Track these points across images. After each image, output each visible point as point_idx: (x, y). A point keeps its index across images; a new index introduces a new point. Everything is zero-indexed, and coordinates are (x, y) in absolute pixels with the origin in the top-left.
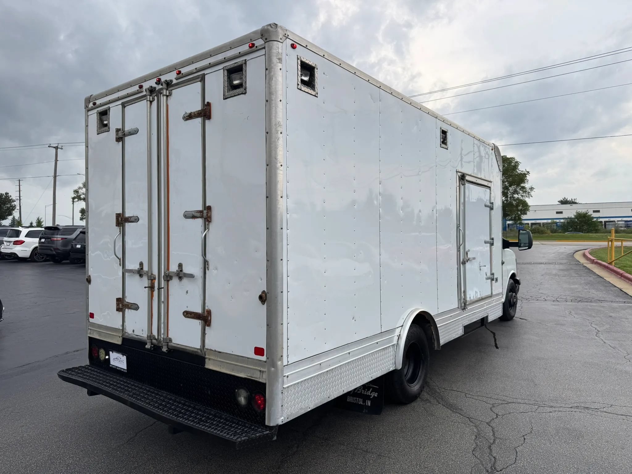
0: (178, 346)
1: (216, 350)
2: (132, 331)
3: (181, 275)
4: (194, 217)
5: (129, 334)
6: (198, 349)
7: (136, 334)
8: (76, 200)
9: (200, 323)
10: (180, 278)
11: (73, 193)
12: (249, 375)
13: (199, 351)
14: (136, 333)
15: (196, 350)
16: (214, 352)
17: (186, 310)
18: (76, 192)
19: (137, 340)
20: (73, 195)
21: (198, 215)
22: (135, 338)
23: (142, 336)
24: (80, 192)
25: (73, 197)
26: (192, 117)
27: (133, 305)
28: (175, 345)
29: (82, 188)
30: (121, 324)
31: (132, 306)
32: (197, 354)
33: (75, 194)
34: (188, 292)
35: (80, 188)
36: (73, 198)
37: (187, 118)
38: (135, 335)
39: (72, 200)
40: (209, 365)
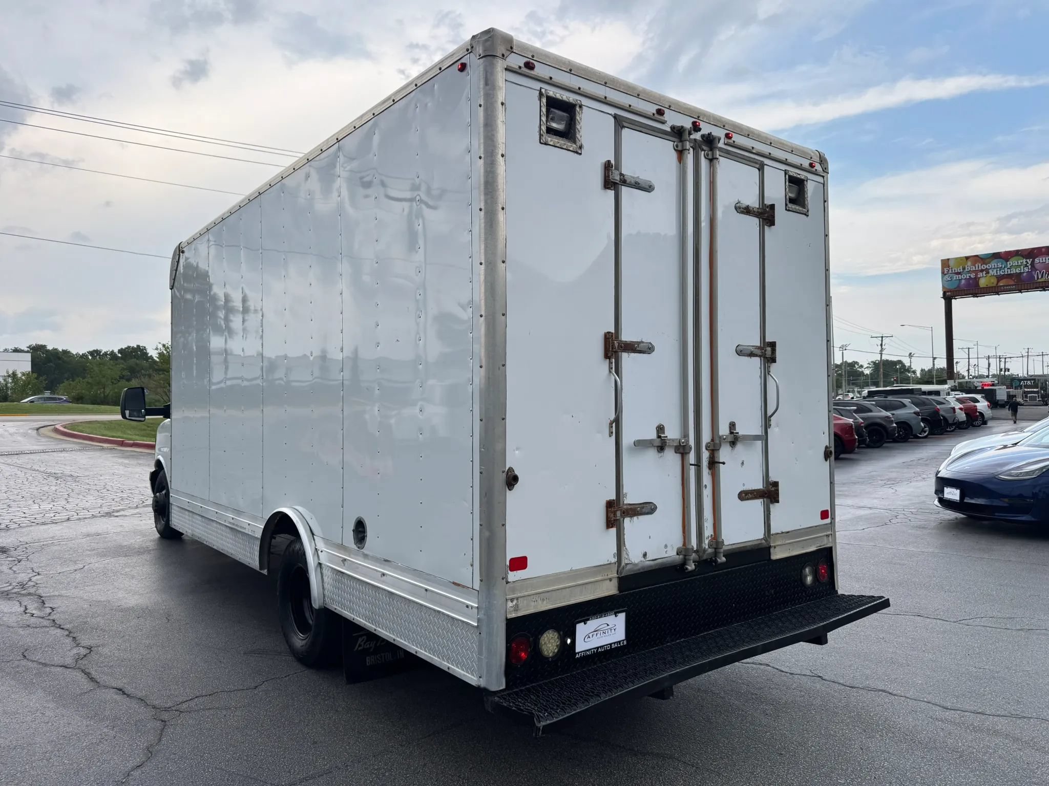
0: (734, 547)
1: (783, 531)
2: (642, 555)
3: (734, 440)
4: (751, 355)
5: (636, 565)
6: (762, 539)
7: (651, 559)
9: (761, 503)
10: (733, 444)
12: (818, 545)
13: (764, 541)
14: (650, 557)
15: (759, 542)
16: (782, 535)
17: (742, 490)
19: (654, 568)
21: (758, 352)
22: (651, 566)
23: (666, 555)
26: (750, 213)
27: (645, 505)
28: (730, 547)
30: (615, 550)
31: (643, 508)
32: (760, 547)
34: (744, 463)
37: (743, 210)
38: (649, 561)
40: (777, 555)
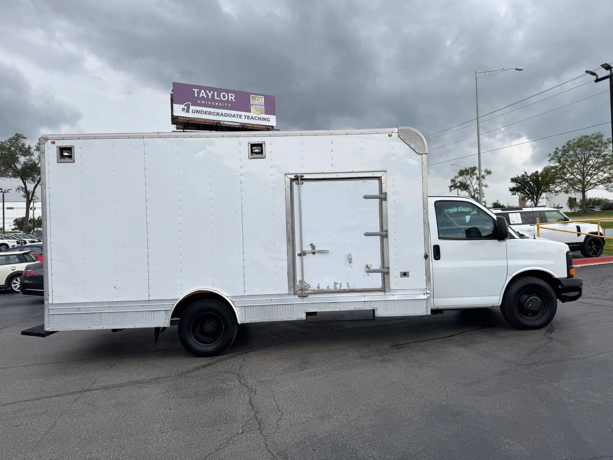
8: (453, 188)
11: (450, 182)
18: (453, 181)
20: (450, 184)
24: (456, 181)
25: (450, 185)
29: (458, 177)
33: (452, 183)
35: (456, 177)
36: (451, 187)
39: (449, 188)
